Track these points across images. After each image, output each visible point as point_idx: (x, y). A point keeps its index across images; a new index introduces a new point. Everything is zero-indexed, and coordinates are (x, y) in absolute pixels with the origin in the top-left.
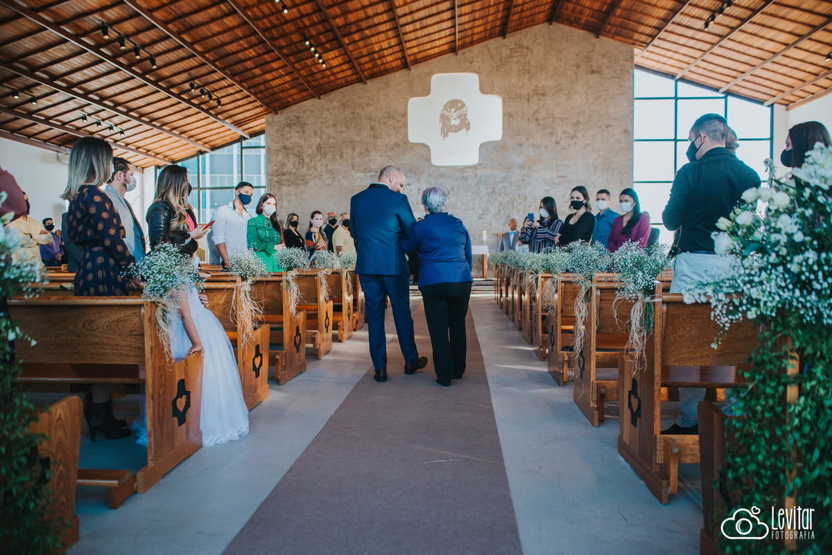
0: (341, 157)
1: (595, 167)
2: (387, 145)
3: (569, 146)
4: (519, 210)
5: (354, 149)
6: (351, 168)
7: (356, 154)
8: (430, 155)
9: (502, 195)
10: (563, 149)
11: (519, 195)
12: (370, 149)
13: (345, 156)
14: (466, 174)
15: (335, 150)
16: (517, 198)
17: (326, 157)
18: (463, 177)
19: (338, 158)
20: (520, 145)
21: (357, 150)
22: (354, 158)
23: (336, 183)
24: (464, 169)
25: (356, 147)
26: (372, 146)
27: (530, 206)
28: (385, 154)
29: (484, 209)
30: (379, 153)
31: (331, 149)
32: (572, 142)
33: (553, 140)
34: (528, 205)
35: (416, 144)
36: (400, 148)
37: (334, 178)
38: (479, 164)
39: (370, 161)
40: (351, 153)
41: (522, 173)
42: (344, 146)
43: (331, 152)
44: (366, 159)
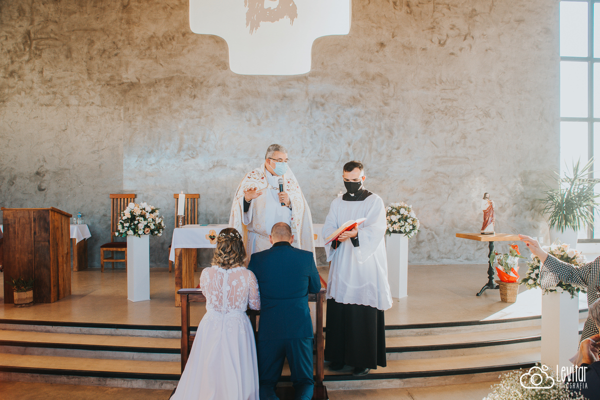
0: (68, 56)
1: (501, 86)
2: (152, 37)
3: (461, 50)
4: (381, 155)
5: (91, 43)
6: (85, 77)
7: (94, 53)
8: (227, 56)
9: (352, 128)
10: (452, 54)
11: (379, 129)
12: (120, 44)
13: (74, 55)
14: (288, 92)
15: (58, 43)
16: (376, 133)
17: (40, 56)
18: (285, 96)
19: (62, 57)
20: (382, 45)
21: (98, 45)
22: (91, 58)
23: (58, 102)
24: (285, 81)
25: (95, 39)
26: (123, 38)
27: (398, 148)
28: (148, 53)
29: (321, 151)
30: (136, 52)
31: (51, 42)
32: (465, 44)
33: (435, 40)
34: (396, 146)
35: (203, 36)
36: (174, 43)
37: (54, 93)
38: (312, 74)
39: (121, 66)
40: (86, 50)
41: (385, 91)
42: (73, 37)
43: (49, 46)
44: (114, 61)
